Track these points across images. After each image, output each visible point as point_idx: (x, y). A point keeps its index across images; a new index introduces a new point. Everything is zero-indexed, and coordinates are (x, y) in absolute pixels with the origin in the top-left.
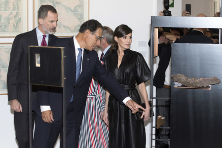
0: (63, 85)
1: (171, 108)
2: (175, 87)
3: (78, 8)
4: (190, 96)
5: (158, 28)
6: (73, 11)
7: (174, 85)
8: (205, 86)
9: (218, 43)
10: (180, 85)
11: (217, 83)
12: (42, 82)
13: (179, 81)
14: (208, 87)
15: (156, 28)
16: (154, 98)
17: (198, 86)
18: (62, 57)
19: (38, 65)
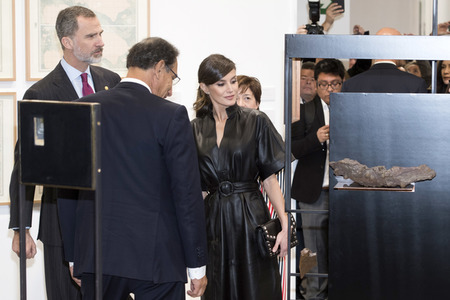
0: (95, 185)
1: (330, 233)
2: (337, 186)
3: (125, 16)
4: (370, 207)
5: (301, 59)
6: (114, 23)
7: (336, 182)
8: (402, 185)
9: (430, 92)
10: (349, 182)
11: (429, 177)
12: (48, 178)
13: (346, 173)
14: (409, 186)
15: (297, 59)
16: (293, 211)
17: (389, 184)
18: (93, 123)
19: (39, 142)
